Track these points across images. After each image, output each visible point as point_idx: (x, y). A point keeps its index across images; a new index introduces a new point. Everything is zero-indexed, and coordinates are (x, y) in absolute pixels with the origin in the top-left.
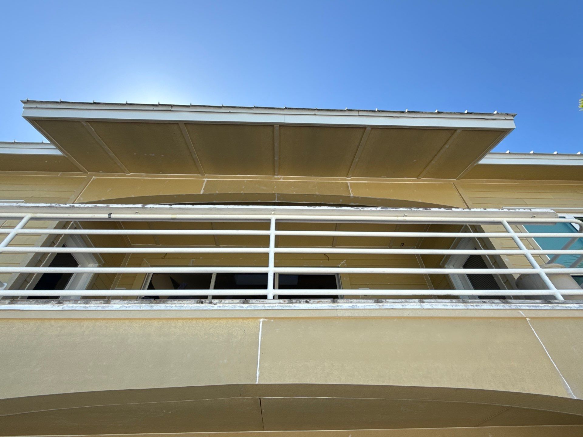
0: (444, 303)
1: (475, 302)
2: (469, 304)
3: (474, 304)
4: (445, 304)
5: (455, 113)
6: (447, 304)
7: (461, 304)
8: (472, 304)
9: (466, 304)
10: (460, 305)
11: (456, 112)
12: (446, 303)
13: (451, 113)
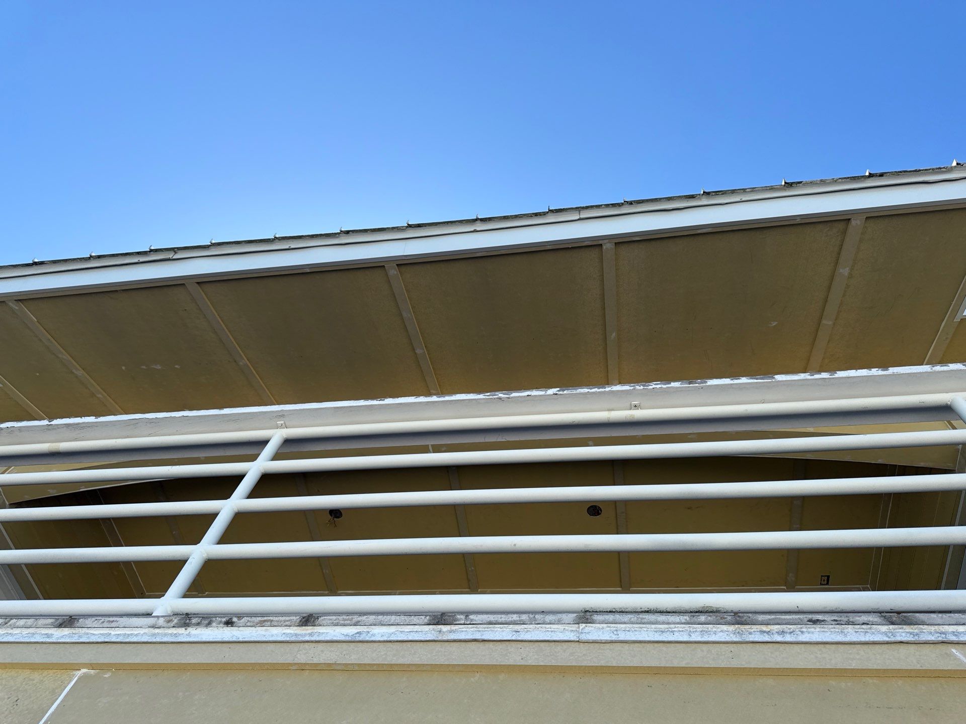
0: (663, 623)
1: (779, 622)
2: (755, 628)
3: (776, 628)
4: (666, 626)
5: (835, 182)
6: (672, 626)
7: (725, 627)
8: (764, 628)
9: (742, 627)
10: (722, 631)
11: (836, 177)
12: (668, 623)
13: (823, 182)
